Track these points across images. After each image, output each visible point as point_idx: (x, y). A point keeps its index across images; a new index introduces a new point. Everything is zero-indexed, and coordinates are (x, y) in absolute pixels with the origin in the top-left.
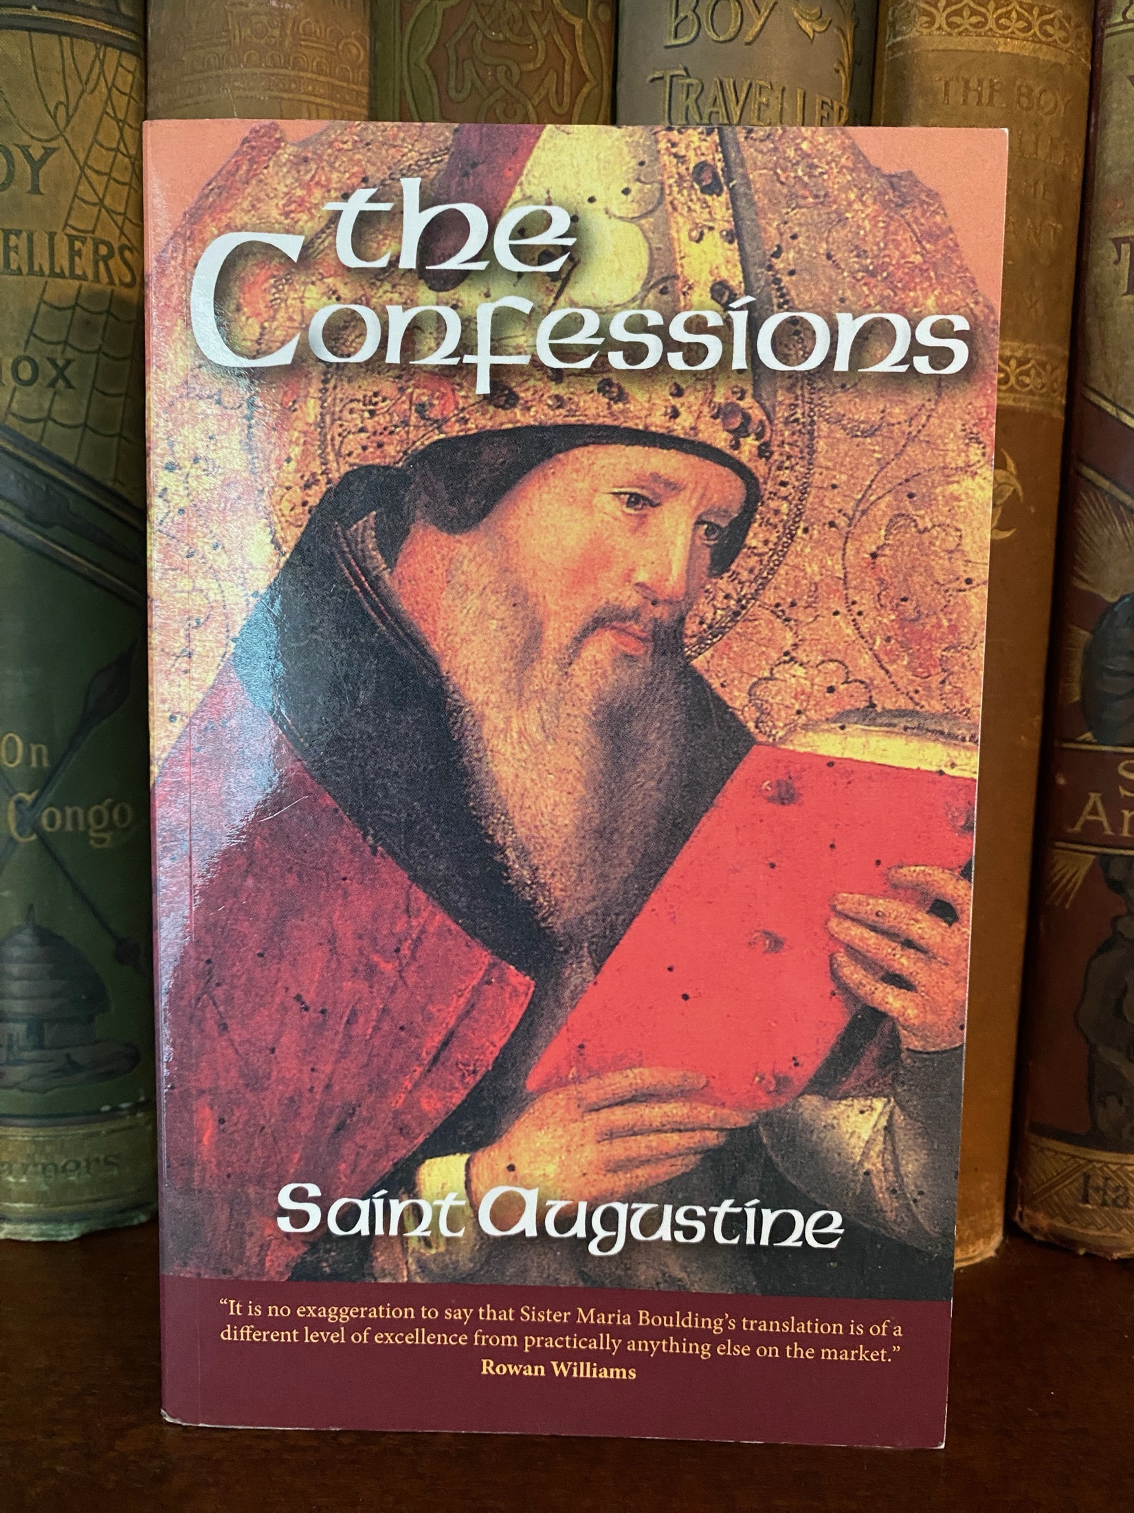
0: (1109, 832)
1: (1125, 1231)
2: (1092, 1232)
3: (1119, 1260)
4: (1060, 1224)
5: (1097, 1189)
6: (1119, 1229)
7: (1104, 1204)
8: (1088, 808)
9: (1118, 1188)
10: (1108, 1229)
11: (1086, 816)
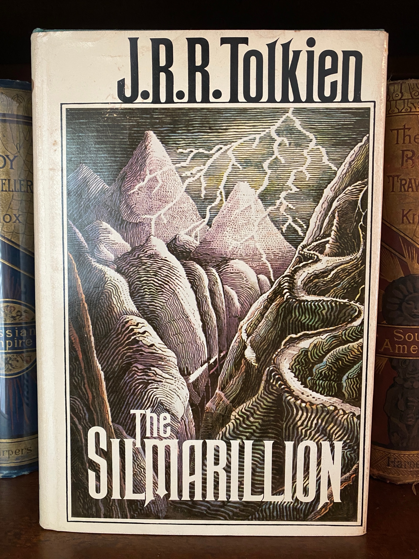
0: (392, 351)
1: (401, 475)
2: (391, 475)
3: (400, 484)
4: (381, 473)
5: (392, 462)
6: (399, 475)
7: (394, 466)
8: (385, 344)
9: (398, 462)
10: (396, 475)
11: (385, 346)
